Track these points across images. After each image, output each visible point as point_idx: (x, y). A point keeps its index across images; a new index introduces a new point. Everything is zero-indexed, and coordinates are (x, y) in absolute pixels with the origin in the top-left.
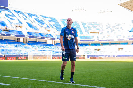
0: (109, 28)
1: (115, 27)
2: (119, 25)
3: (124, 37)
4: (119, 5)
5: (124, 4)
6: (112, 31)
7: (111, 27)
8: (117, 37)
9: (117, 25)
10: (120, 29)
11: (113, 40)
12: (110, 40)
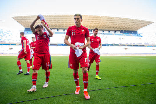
0: (2, 33)
1: (6, 32)
2: (9, 31)
3: (13, 40)
4: (12, 17)
5: (16, 18)
6: (4, 35)
7: (3, 32)
8: (8, 40)
9: (8, 32)
10: (10, 34)
11: (5, 42)
12: (3, 42)
